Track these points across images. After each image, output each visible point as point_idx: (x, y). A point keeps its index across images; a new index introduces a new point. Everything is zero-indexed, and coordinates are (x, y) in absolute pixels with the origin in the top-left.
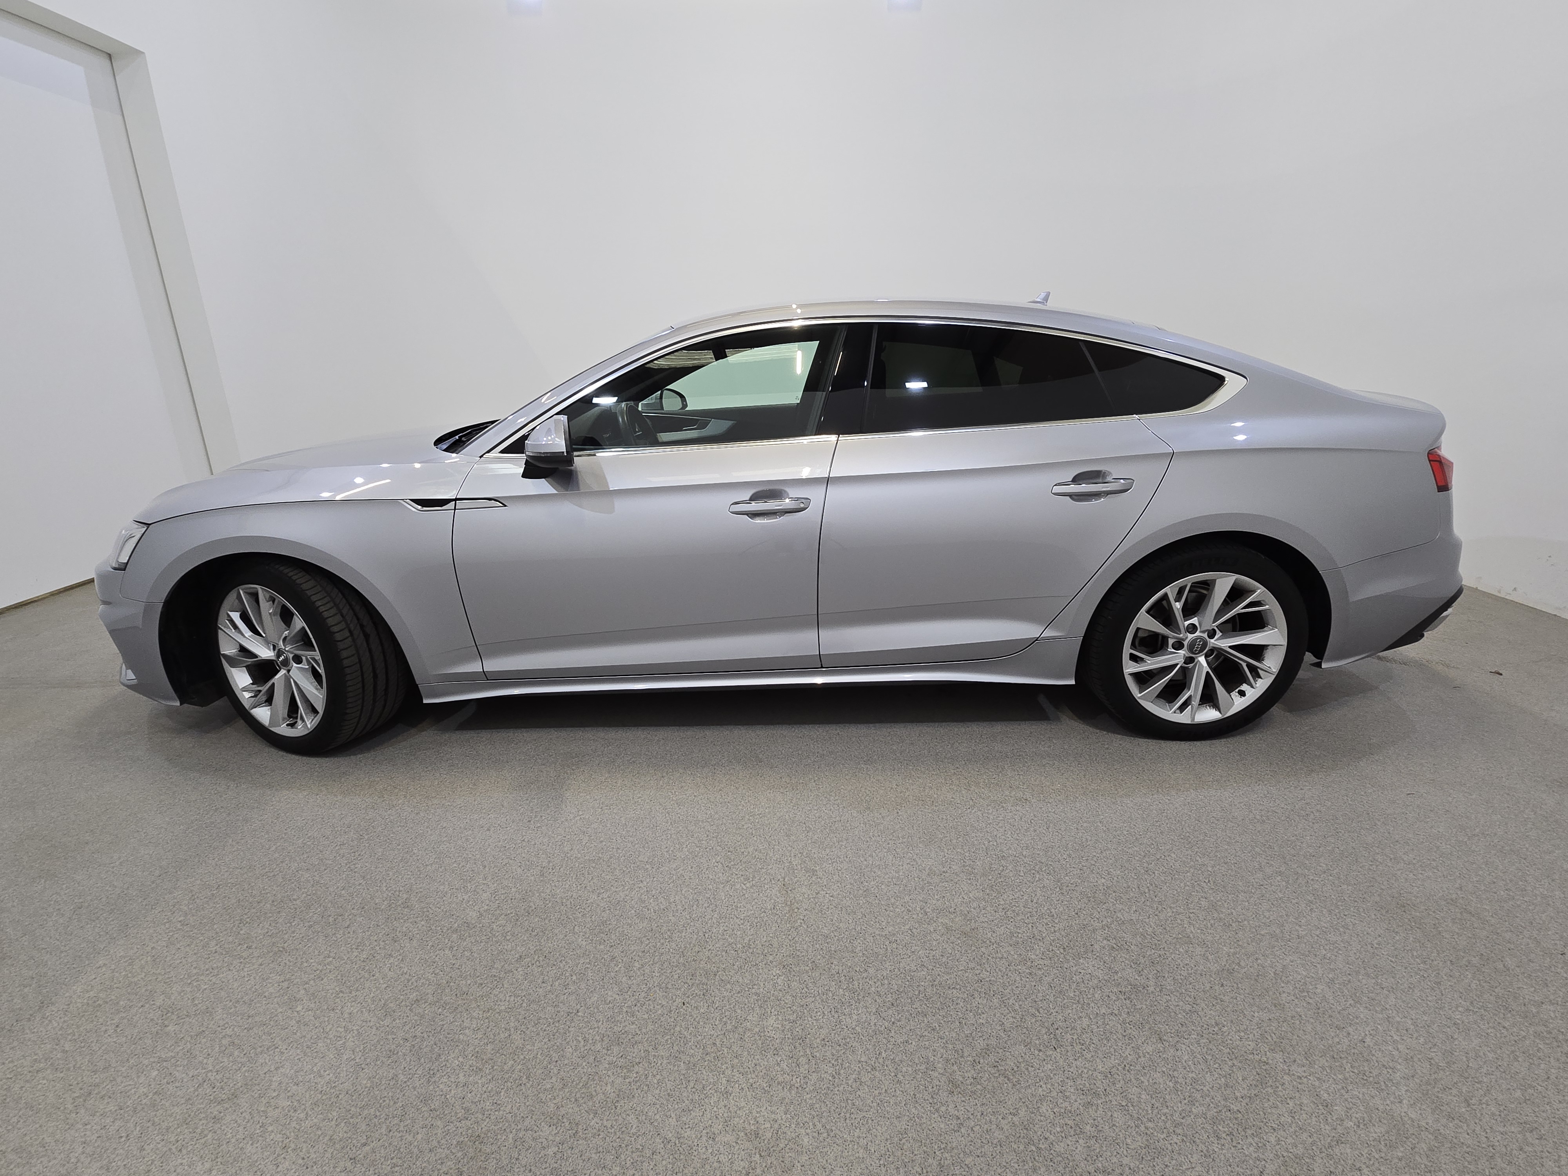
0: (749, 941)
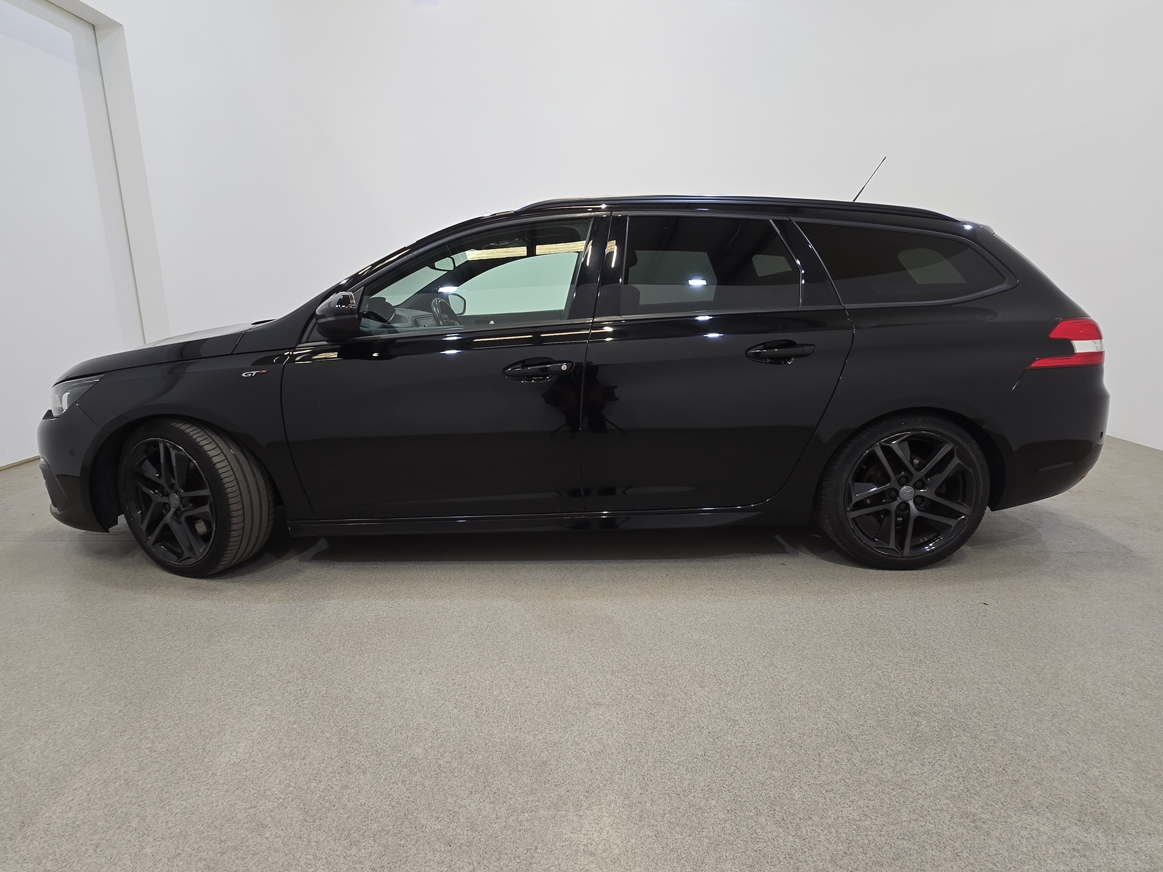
0: (689, 785)
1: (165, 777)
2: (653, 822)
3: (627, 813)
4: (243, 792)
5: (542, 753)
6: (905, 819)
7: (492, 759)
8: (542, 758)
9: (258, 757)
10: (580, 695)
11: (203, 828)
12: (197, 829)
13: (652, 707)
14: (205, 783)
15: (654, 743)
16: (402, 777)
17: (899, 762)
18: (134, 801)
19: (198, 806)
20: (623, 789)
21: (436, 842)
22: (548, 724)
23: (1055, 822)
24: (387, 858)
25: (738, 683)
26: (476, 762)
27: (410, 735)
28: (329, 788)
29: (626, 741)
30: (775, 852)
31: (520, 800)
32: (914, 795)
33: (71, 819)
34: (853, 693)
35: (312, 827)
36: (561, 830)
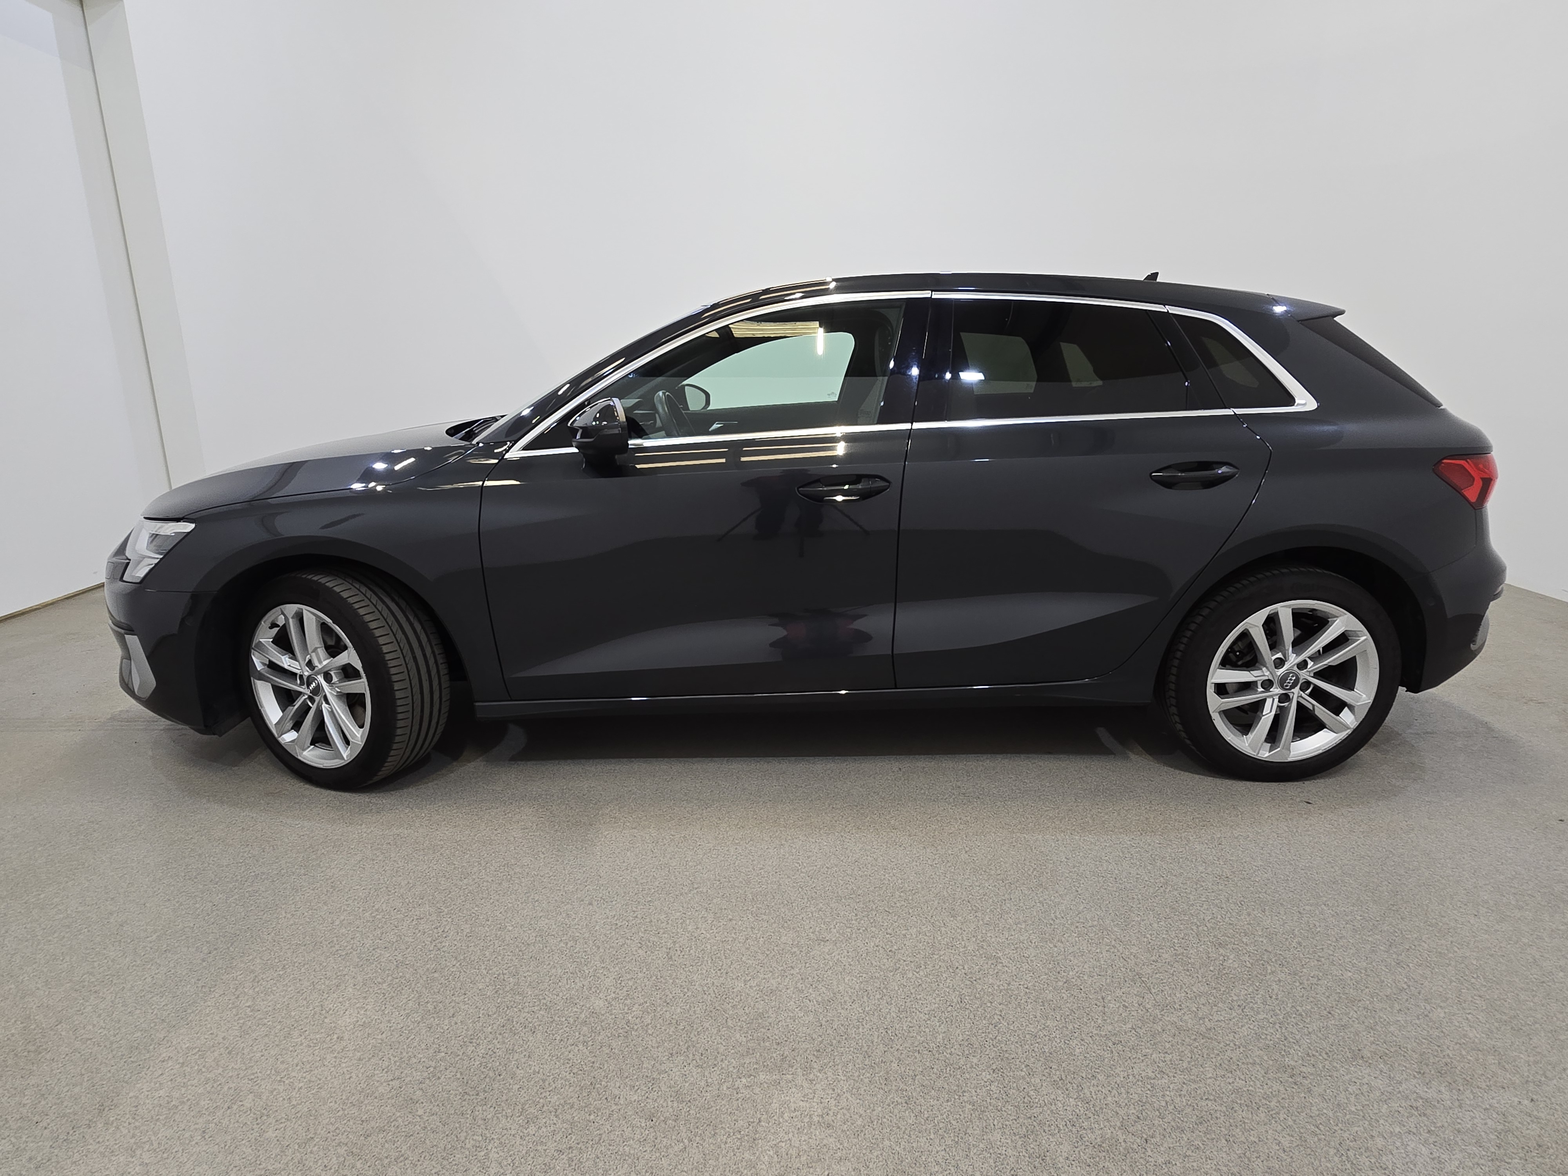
0: (943, 1039)
1: (277, 1043)
2: (902, 1086)
3: (868, 1075)
5: (756, 1004)
6: (1210, 1075)
7: (695, 1012)
8: (758, 1009)
11: (336, 1106)
12: (330, 1107)
14: (331, 1049)
15: (897, 988)
17: (1201, 1006)
18: (242, 1074)
19: (326, 1078)
20: (862, 1046)
21: (633, 1117)
22: (762, 966)
23: (1390, 1075)
24: (574, 1137)
25: (998, 910)
27: (586, 983)
28: (490, 1053)
29: (862, 986)
30: (1053, 1118)
31: (734, 1062)
32: (1221, 1046)
33: (164, 1098)
34: (1143, 920)
35: (475, 1101)
36: (788, 1098)
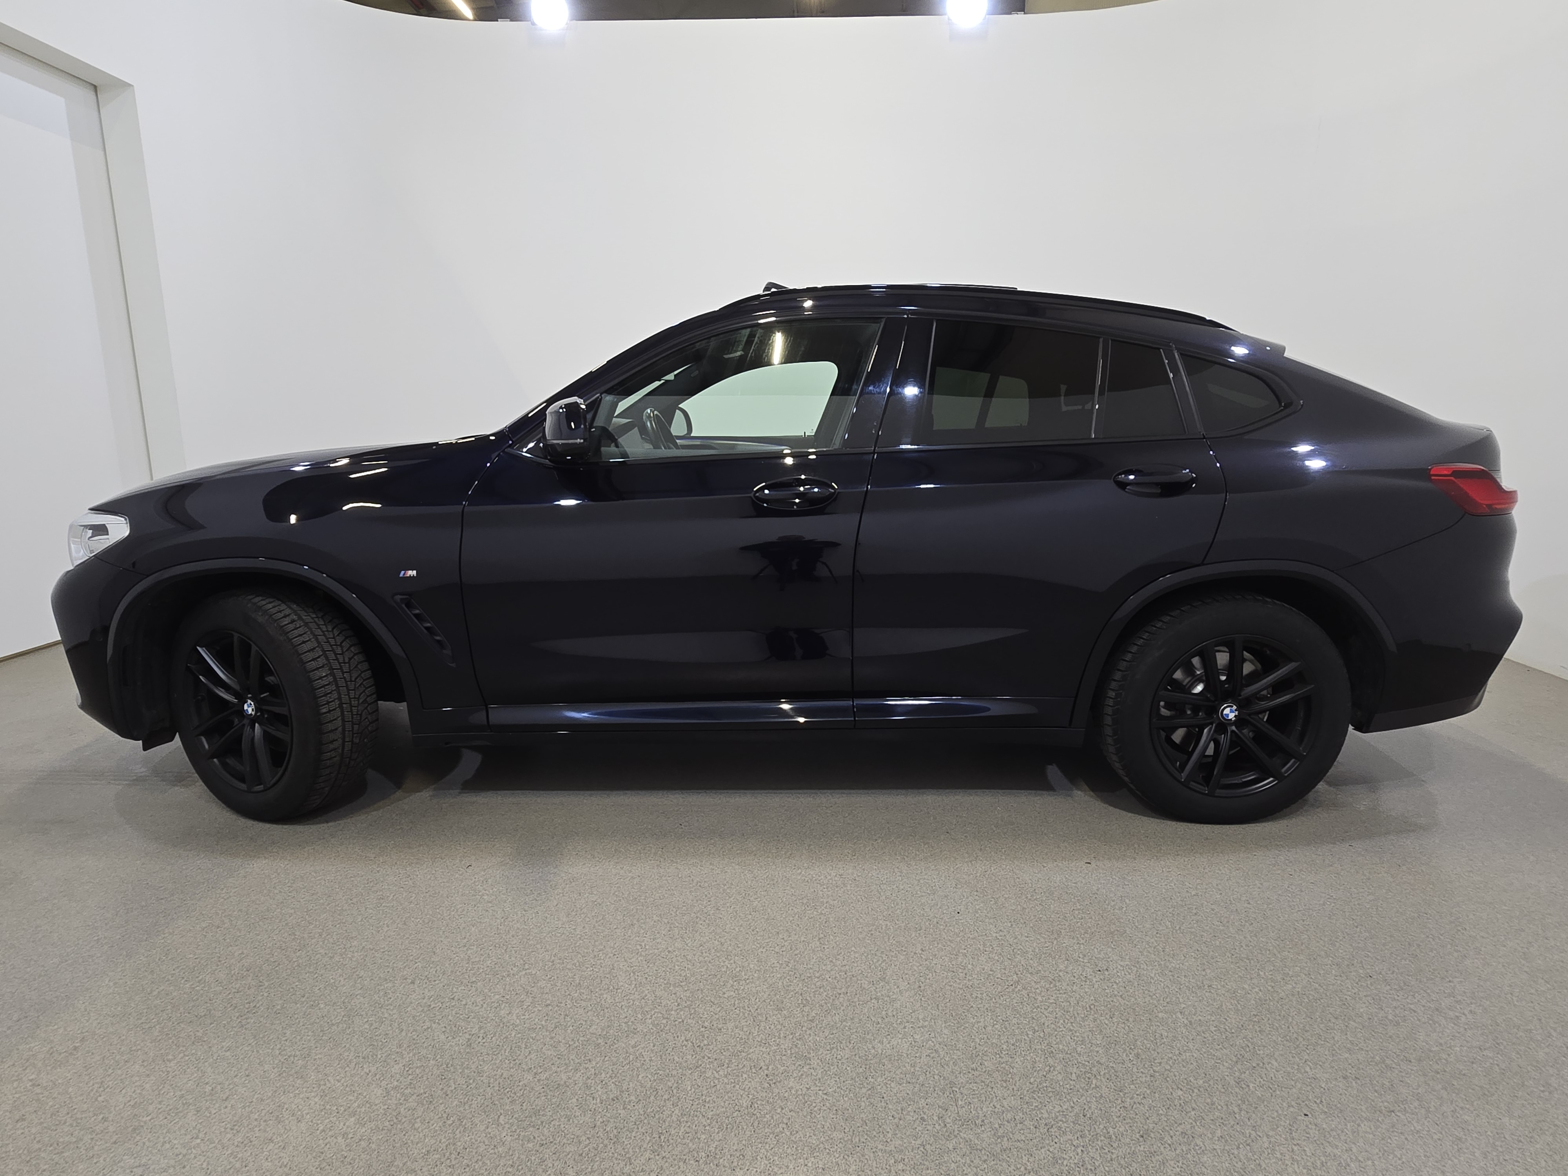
4: (134, 1144)
5: (537, 1100)
9: (168, 1096)
10: (613, 1018)
13: (703, 1036)
16: (345, 1128)
22: (559, 1058)
26: (447, 1110)
27: (373, 1069)
